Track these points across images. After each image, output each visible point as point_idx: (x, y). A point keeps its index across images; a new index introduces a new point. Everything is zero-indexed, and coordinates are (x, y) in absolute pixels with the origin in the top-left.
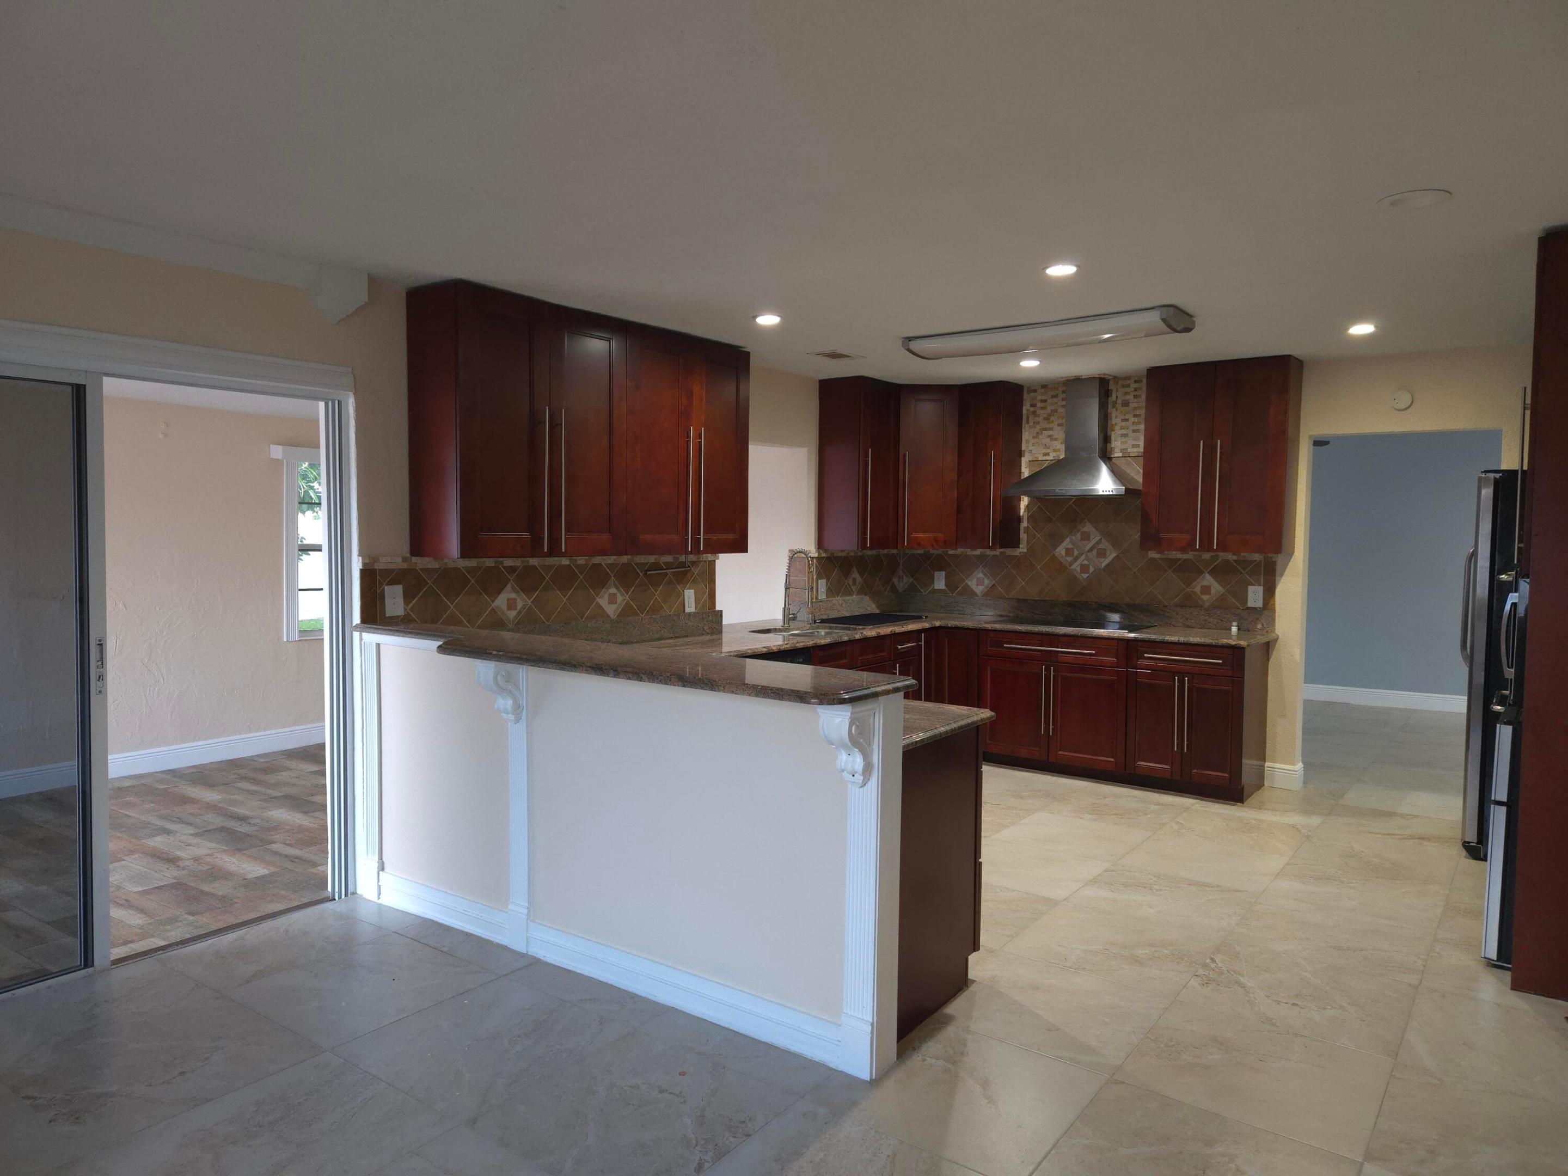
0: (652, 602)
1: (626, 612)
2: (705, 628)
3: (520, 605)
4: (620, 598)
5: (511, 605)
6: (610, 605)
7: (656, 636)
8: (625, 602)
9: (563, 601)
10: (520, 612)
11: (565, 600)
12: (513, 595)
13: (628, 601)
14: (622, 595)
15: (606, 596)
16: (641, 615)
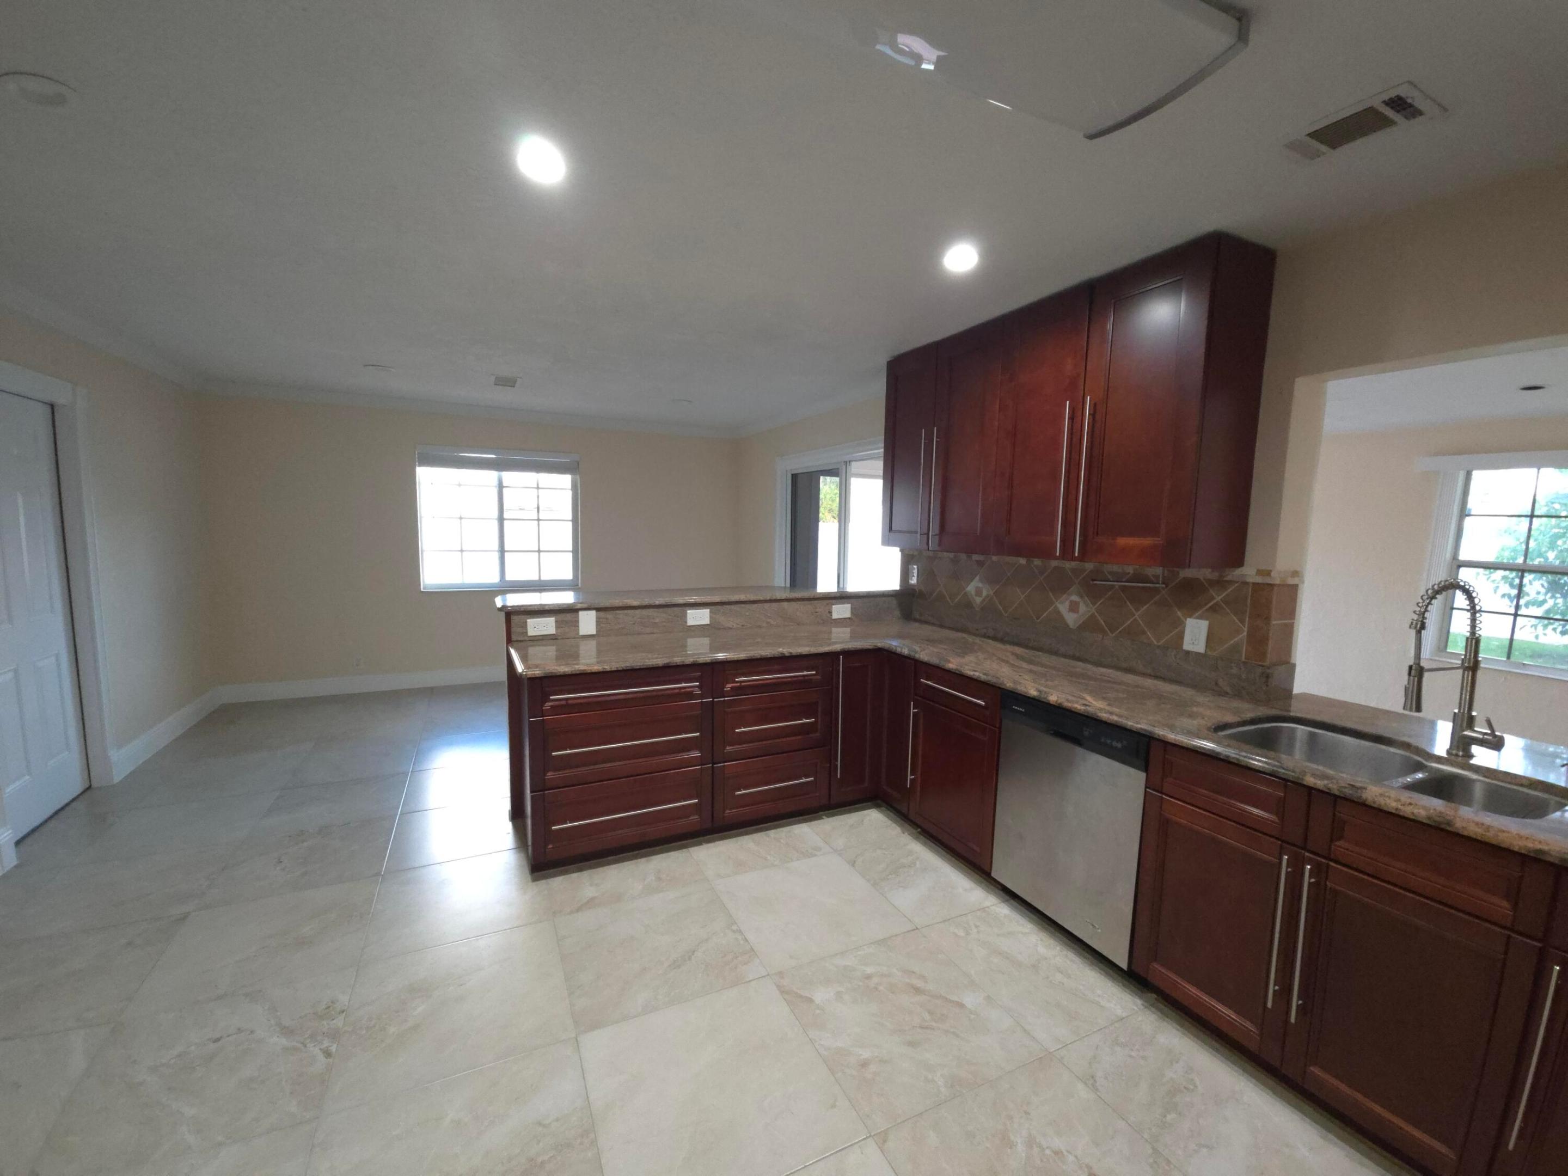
0: (1129, 622)
1: (1089, 625)
2: (1221, 682)
3: (985, 593)
4: (1082, 608)
5: (978, 592)
6: (1070, 613)
7: (1124, 665)
8: (1090, 614)
9: (1021, 597)
10: (984, 600)
11: (1022, 597)
12: (980, 585)
13: (1093, 614)
14: (1087, 606)
15: (1067, 603)
16: (1111, 634)
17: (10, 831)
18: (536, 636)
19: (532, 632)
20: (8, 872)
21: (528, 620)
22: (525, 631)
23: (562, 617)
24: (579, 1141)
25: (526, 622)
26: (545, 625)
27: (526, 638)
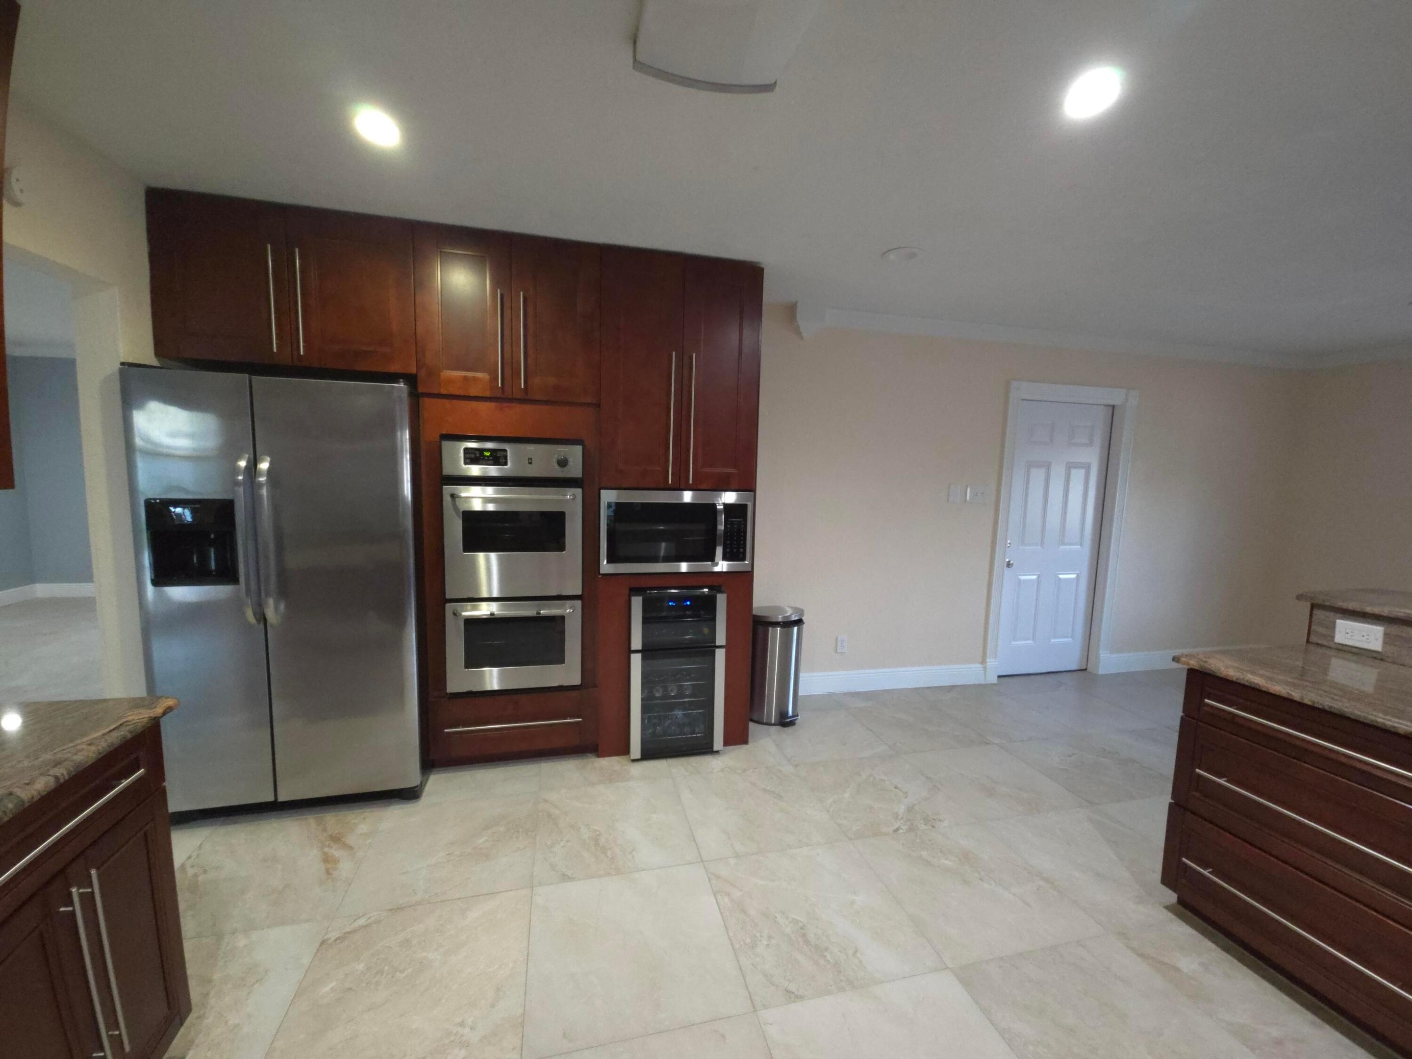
17: (997, 663)
18: (1346, 645)
19: (1340, 637)
20: (987, 684)
21: (1338, 621)
22: (1332, 635)
23: (1395, 630)
24: (843, 978)
25: (1335, 623)
26: (1365, 634)
27: (1331, 644)
